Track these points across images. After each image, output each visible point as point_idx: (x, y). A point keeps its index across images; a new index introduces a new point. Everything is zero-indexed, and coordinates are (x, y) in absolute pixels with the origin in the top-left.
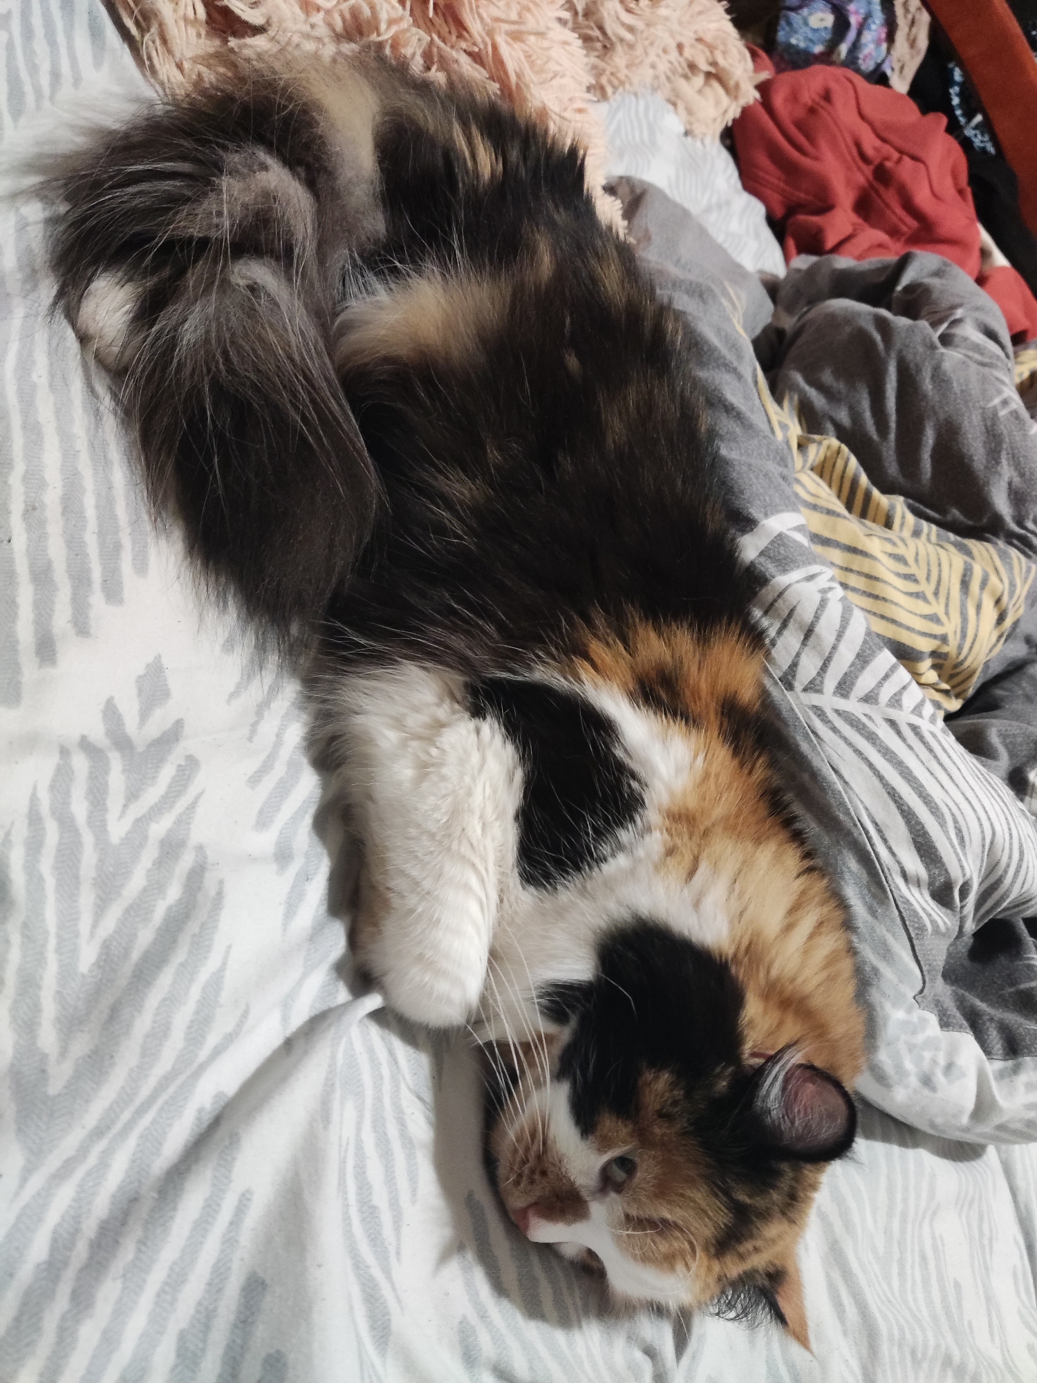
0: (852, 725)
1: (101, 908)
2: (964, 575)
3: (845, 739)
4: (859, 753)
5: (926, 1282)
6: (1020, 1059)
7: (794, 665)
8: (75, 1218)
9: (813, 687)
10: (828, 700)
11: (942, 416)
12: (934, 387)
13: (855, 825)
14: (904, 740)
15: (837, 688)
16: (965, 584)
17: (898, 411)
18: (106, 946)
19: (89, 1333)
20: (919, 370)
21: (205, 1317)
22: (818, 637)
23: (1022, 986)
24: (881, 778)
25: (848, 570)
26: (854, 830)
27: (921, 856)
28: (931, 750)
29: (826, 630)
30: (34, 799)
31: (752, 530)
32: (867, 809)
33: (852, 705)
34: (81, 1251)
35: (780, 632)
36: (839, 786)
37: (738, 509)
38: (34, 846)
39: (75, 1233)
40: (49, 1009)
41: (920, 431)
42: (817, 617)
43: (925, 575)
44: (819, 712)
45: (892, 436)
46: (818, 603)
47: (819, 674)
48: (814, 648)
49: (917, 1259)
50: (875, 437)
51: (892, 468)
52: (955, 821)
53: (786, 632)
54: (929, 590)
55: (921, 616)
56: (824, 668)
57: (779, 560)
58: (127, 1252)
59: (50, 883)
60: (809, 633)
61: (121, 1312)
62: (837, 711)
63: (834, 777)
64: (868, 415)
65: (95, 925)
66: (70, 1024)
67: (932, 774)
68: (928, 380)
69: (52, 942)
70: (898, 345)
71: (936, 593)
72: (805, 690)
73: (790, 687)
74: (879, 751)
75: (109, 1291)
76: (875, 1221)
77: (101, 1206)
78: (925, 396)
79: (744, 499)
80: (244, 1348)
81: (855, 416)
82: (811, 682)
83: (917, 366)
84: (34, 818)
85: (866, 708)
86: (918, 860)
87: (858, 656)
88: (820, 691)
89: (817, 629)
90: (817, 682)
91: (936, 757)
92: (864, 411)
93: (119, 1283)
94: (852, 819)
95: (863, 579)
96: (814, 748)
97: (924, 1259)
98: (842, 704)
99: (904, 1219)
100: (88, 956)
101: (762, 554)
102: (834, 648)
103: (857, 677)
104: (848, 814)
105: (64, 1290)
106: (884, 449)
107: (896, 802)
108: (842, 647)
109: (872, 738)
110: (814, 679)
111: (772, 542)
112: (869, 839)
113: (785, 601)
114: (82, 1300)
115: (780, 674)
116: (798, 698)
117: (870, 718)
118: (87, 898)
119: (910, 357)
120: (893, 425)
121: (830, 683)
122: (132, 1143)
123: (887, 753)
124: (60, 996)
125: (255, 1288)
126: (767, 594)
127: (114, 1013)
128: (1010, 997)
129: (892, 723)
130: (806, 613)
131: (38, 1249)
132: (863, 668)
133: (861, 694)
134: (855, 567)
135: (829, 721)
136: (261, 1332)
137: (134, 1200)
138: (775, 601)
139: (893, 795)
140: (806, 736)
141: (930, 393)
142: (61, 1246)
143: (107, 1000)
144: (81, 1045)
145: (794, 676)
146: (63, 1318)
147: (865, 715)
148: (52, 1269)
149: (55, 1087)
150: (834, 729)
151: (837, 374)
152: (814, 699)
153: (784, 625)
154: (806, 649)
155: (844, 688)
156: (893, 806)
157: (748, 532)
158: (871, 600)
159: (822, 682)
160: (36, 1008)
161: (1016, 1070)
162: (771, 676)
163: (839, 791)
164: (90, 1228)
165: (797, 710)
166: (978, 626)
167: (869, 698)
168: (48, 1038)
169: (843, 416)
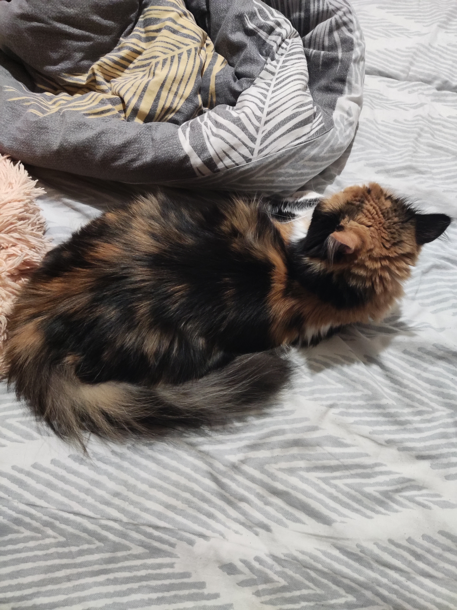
0: (265, 140)
1: (329, 383)
2: (171, 31)
3: (270, 144)
4: (275, 140)
5: (395, 135)
6: (347, 80)
7: (243, 156)
8: (389, 387)
9: (252, 151)
10: (257, 147)
11: (88, 10)
12: (72, 8)
13: (296, 148)
14: (271, 119)
15: (253, 142)
16: (175, 32)
17: (80, 29)
18: (337, 382)
19: (412, 385)
20: (62, 12)
21: (408, 361)
22: (235, 145)
23: (321, 63)
24: (283, 134)
25: (170, 90)
26: (297, 149)
27: (307, 124)
28: (275, 109)
29: (233, 141)
30: (310, 400)
31: (189, 157)
32: (292, 142)
33: (259, 137)
34: (397, 387)
35: (230, 158)
36: (284, 150)
37: (179, 160)
38: (321, 399)
39: (392, 387)
40: (352, 394)
41: (93, 22)
42: (228, 143)
43: (171, 51)
44: (261, 151)
45: (92, 35)
46: (223, 141)
47: (248, 148)
48: (238, 147)
49: (388, 136)
50: (91, 43)
51: (106, 39)
52: (298, 107)
53: (231, 156)
54: (178, 51)
55: (188, 59)
56: (246, 145)
57: (203, 150)
58: (399, 378)
59: (327, 395)
60: (233, 148)
61: (409, 379)
62: (261, 144)
63: (281, 151)
64: (79, 44)
65: (333, 385)
66: (355, 389)
67: (282, 112)
68: (68, 10)
69: (339, 394)
70: (45, 17)
71: (179, 48)
72: (252, 155)
73: (250, 160)
74: (275, 132)
75: (405, 382)
76: (378, 149)
77: (388, 382)
78: (77, 14)
79: (175, 157)
80: (415, 355)
81: (80, 49)
82: (250, 152)
83: (59, 12)
84: (316, 399)
85: (260, 132)
86: (307, 125)
87: (243, 130)
88: (254, 149)
89: (232, 144)
90: (250, 149)
91: (277, 108)
92: (78, 45)
93: (405, 380)
94: (294, 148)
95: (174, 84)
96: (271, 156)
97: (389, 133)
98: (258, 141)
99: (378, 137)
100: (340, 386)
101: (199, 156)
102: (240, 139)
103: (250, 133)
104: (292, 149)
105: (403, 390)
106: (98, 40)
107: (291, 131)
108: (240, 136)
109: (270, 133)
110: (249, 151)
111: (195, 151)
112: (301, 143)
113: (220, 154)
114: (406, 387)
115: (245, 162)
116: (254, 158)
117: (263, 132)
118: (328, 387)
119: (54, 14)
120: (87, 33)
121: (251, 144)
122: (375, 376)
123: (276, 128)
124: (349, 392)
125: (405, 352)
126: (216, 159)
127: (353, 381)
128: (322, 69)
129: (266, 123)
130: (226, 147)
131: (395, 394)
132: (247, 130)
133: (255, 133)
134: (169, 87)
135: (263, 148)
136: (413, 351)
137: (387, 376)
138: (219, 157)
139: (289, 131)
140: (267, 158)
141: (76, 11)
142: (395, 390)
143: (350, 382)
144: (360, 387)
145: (247, 158)
146: (409, 390)
147: (262, 133)
148: (399, 392)
149: (370, 393)
150: (266, 147)
151: (54, 50)
152: (256, 152)
153: (228, 155)
154: (238, 150)
155: (253, 140)
156: (292, 132)
157: (189, 159)
158: (182, 82)
159: (251, 148)
160: (352, 396)
161: (350, 84)
162: (245, 166)
163: (286, 151)
164: (392, 385)
165: (258, 160)
166: (191, 30)
167: (257, 130)
168: (358, 394)
169: (78, 55)
